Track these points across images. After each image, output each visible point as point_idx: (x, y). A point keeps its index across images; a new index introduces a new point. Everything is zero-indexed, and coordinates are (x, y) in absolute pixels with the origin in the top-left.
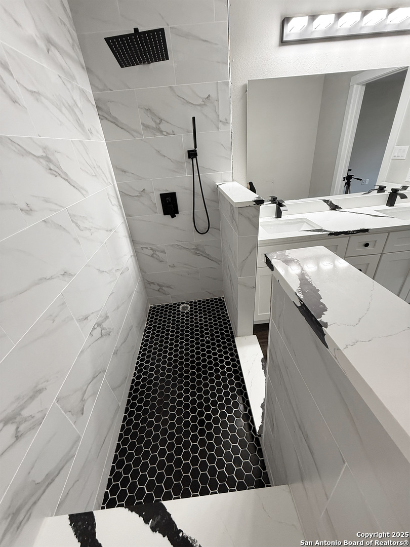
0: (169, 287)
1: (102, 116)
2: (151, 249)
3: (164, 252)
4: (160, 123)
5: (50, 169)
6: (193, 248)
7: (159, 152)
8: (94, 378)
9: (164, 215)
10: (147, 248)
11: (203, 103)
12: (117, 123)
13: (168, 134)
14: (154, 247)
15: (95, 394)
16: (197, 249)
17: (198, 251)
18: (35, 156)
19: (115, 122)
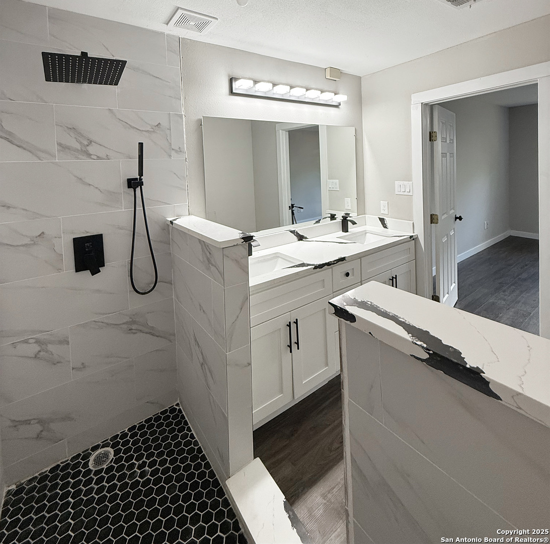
2: (37, 342)
3: (65, 341)
4: (88, 145)
6: (125, 321)
7: (80, 179)
9: (77, 271)
11: (152, 130)
14: (44, 336)
16: (133, 323)
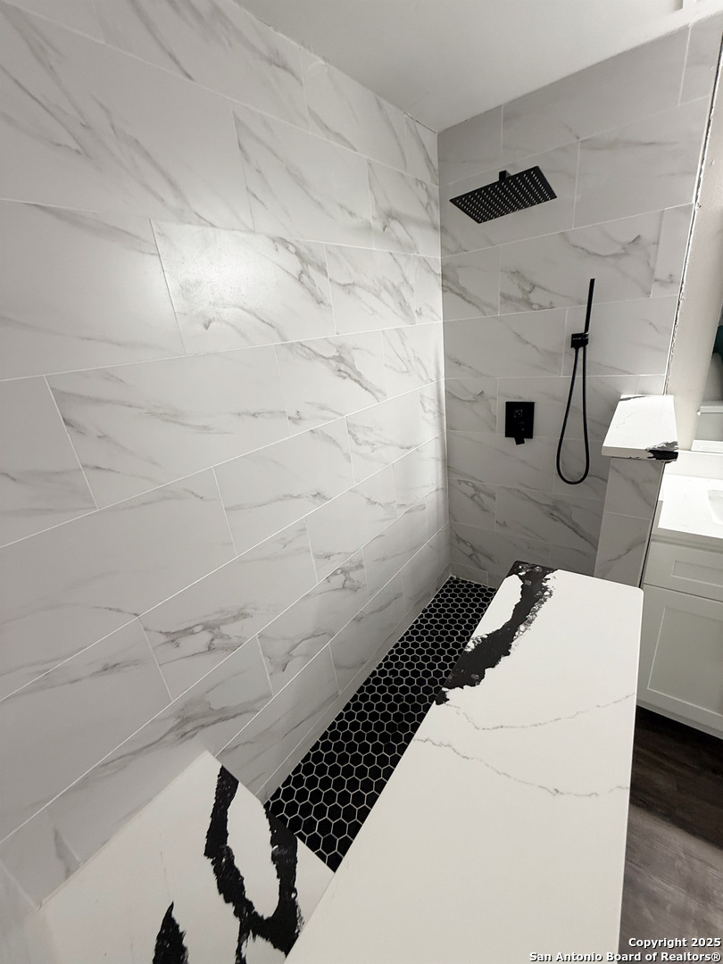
0: (489, 557)
1: (447, 287)
2: (473, 486)
3: (492, 496)
4: (530, 292)
5: (340, 371)
6: (547, 503)
7: (519, 336)
8: (314, 636)
9: (506, 436)
10: (467, 483)
11: (622, 251)
12: (464, 295)
13: (541, 307)
14: (478, 484)
15: (308, 656)
16: (556, 508)
17: (555, 511)
18: (324, 357)
19: (462, 295)
